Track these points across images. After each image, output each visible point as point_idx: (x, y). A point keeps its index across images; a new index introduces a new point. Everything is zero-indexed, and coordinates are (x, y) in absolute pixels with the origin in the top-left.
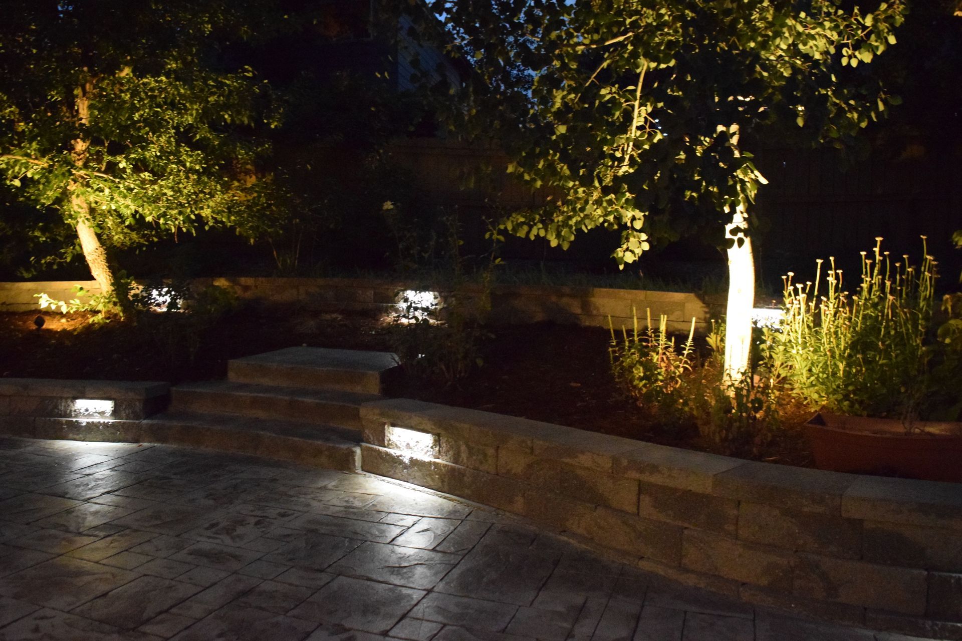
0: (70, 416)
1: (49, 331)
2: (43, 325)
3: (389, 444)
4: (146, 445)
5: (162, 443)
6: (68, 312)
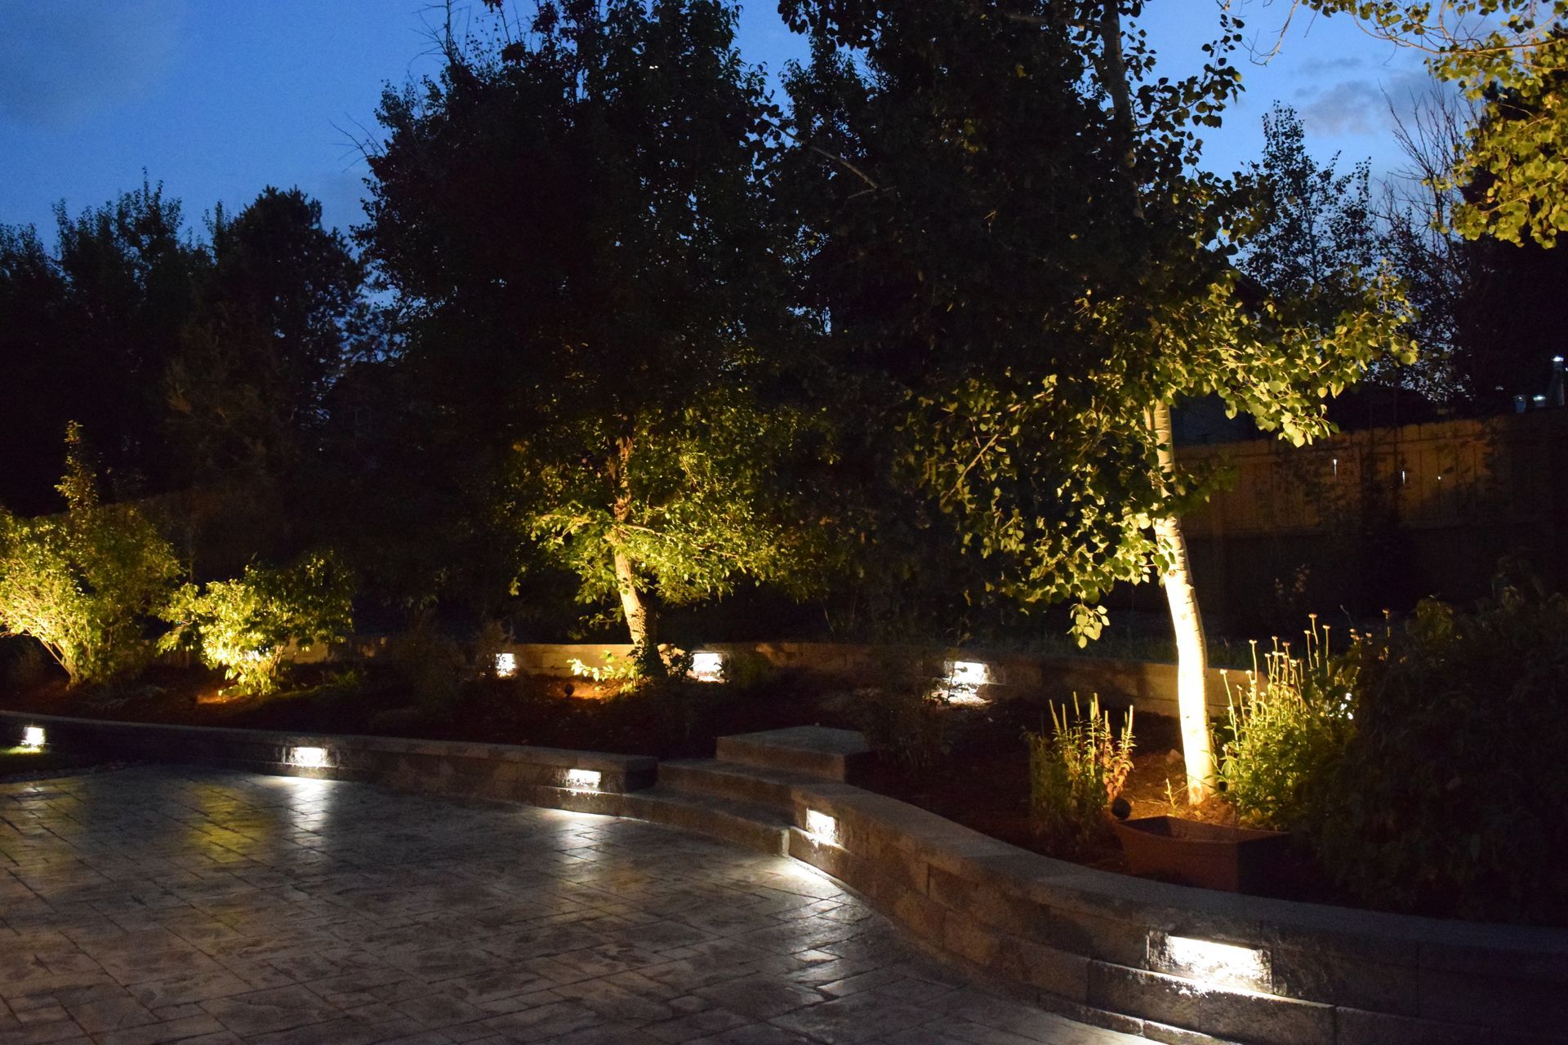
0: (564, 786)
1: (579, 699)
2: (572, 693)
3: (809, 828)
4: (625, 818)
5: (638, 817)
6: (600, 680)
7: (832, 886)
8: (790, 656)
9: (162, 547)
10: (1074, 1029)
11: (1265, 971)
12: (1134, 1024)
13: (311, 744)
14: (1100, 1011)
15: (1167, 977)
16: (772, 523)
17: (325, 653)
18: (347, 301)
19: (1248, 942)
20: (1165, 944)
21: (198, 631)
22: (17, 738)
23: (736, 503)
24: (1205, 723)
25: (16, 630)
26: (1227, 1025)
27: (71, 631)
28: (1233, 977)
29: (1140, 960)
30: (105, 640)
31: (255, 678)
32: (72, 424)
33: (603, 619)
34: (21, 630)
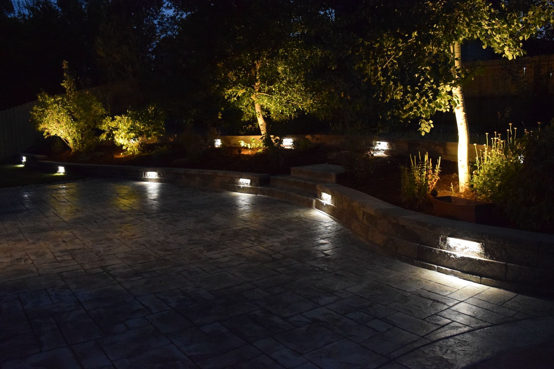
0: (238, 184)
1: (243, 155)
2: (241, 152)
3: (322, 199)
4: (259, 195)
5: (263, 195)
6: (250, 148)
7: (330, 218)
8: (317, 139)
9: (98, 104)
10: (412, 268)
11: (482, 250)
12: (434, 267)
13: (152, 171)
14: (421, 262)
15: (446, 251)
16: (311, 92)
17: (157, 140)
18: (157, 14)
19: (476, 240)
20: (446, 240)
21: (112, 133)
22: (56, 170)
23: (298, 84)
24: (467, 163)
25: (53, 134)
26: (466, 268)
27: (71, 134)
28: (470, 252)
29: (437, 245)
30: (82, 137)
31: (133, 149)
32: (65, 62)
33: (252, 127)
34: (54, 134)
